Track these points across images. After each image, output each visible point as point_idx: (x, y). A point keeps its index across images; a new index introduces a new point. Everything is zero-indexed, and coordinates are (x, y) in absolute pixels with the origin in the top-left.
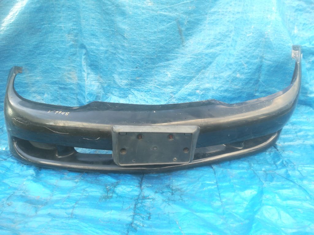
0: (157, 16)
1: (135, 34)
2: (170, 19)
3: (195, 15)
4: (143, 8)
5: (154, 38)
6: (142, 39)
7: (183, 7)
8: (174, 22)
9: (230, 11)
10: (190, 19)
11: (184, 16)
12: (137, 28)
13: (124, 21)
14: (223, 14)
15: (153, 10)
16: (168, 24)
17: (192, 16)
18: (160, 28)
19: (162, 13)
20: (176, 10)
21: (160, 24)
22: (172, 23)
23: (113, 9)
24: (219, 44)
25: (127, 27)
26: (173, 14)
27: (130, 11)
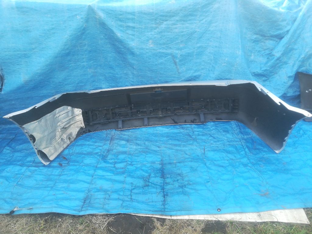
0: (157, 53)
1: (142, 66)
2: (166, 55)
3: (185, 50)
4: (147, 49)
5: (156, 68)
6: (147, 69)
7: (175, 45)
8: (170, 56)
9: (210, 46)
10: (181, 53)
11: (177, 52)
12: (143, 62)
13: (133, 58)
14: (205, 48)
15: (154, 50)
16: (166, 58)
17: (183, 51)
18: (160, 61)
19: (160, 51)
20: (170, 48)
21: (159, 59)
22: (168, 57)
23: (125, 51)
24: (203, 68)
25: (136, 62)
26: (169, 51)
27: (137, 52)
